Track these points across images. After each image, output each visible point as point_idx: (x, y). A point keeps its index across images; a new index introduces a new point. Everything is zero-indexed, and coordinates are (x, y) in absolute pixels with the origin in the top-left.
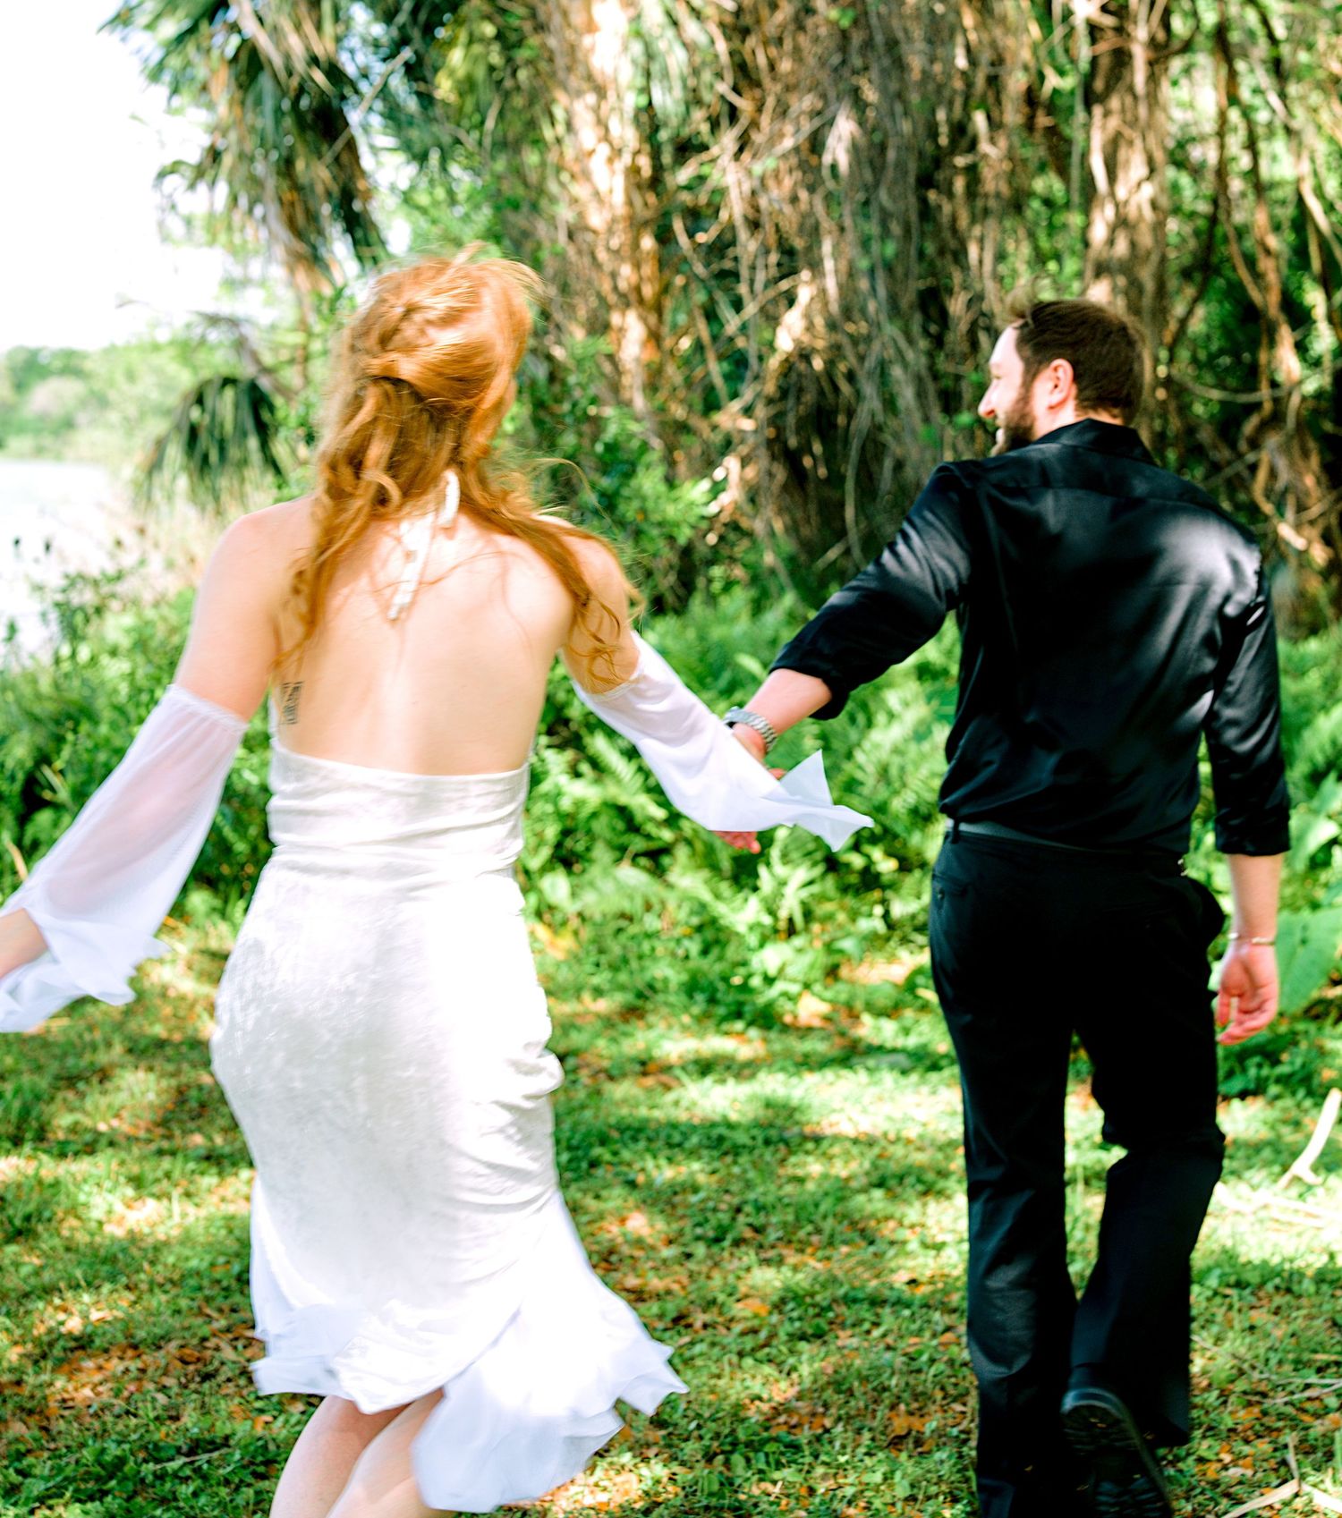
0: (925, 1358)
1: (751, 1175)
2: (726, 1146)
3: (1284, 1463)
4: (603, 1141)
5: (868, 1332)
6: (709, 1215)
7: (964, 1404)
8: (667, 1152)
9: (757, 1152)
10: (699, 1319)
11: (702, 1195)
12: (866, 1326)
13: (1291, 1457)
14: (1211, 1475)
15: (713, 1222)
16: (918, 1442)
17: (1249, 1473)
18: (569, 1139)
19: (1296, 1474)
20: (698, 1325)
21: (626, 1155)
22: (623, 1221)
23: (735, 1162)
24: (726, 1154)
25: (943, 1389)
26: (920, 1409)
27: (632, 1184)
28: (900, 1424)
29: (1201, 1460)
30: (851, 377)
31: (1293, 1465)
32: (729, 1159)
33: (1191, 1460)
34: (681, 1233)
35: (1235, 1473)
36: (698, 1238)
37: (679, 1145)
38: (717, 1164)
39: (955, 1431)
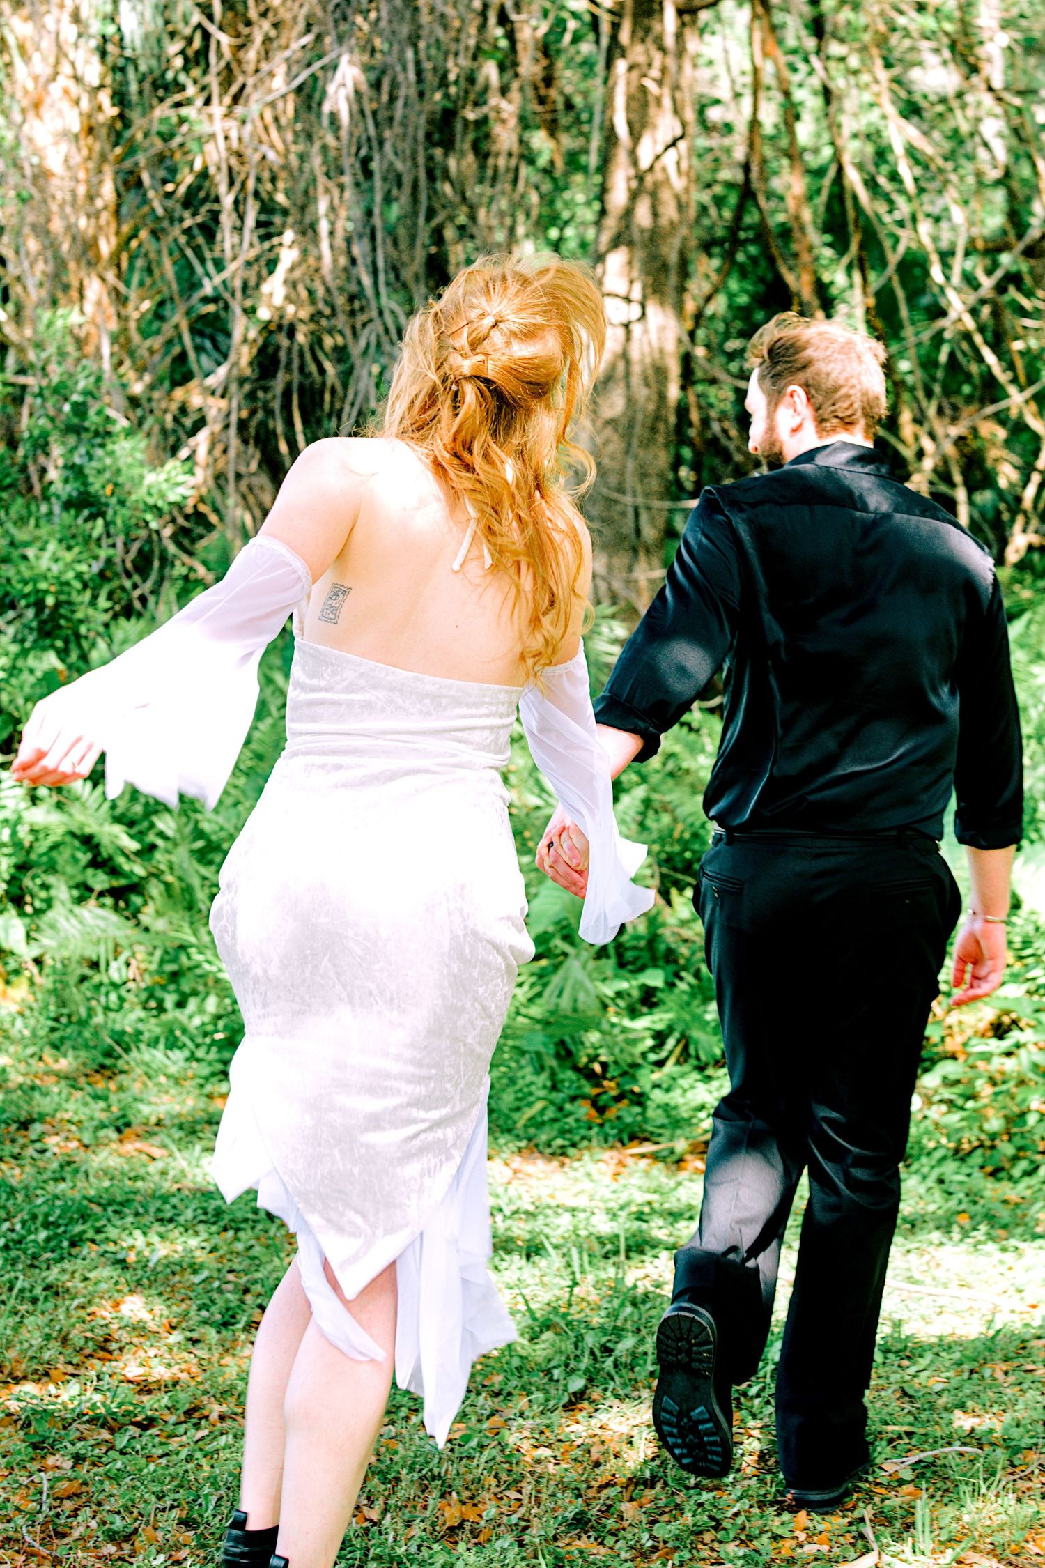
0: (474, 1443)
1: (257, 1250)
2: (226, 1219)
3: (862, 1536)
4: (84, 1217)
5: (407, 1418)
6: (215, 1295)
7: (520, 1492)
8: (158, 1227)
9: (260, 1226)
10: (215, 1409)
11: (205, 1274)
12: (404, 1412)
13: (867, 1530)
14: (785, 1553)
15: (220, 1303)
16: (475, 1533)
17: (825, 1548)
18: (47, 1215)
19: (875, 1546)
20: (214, 1417)
21: (112, 1232)
22: (117, 1305)
23: (237, 1239)
24: (225, 1229)
25: (496, 1476)
26: (472, 1498)
27: (122, 1264)
28: (452, 1515)
29: (776, 1538)
30: (341, 354)
31: (871, 1537)
32: (230, 1233)
33: (765, 1539)
34: (185, 1316)
35: (810, 1549)
36: (205, 1322)
37: (171, 1220)
38: (216, 1240)
39: (514, 1519)
